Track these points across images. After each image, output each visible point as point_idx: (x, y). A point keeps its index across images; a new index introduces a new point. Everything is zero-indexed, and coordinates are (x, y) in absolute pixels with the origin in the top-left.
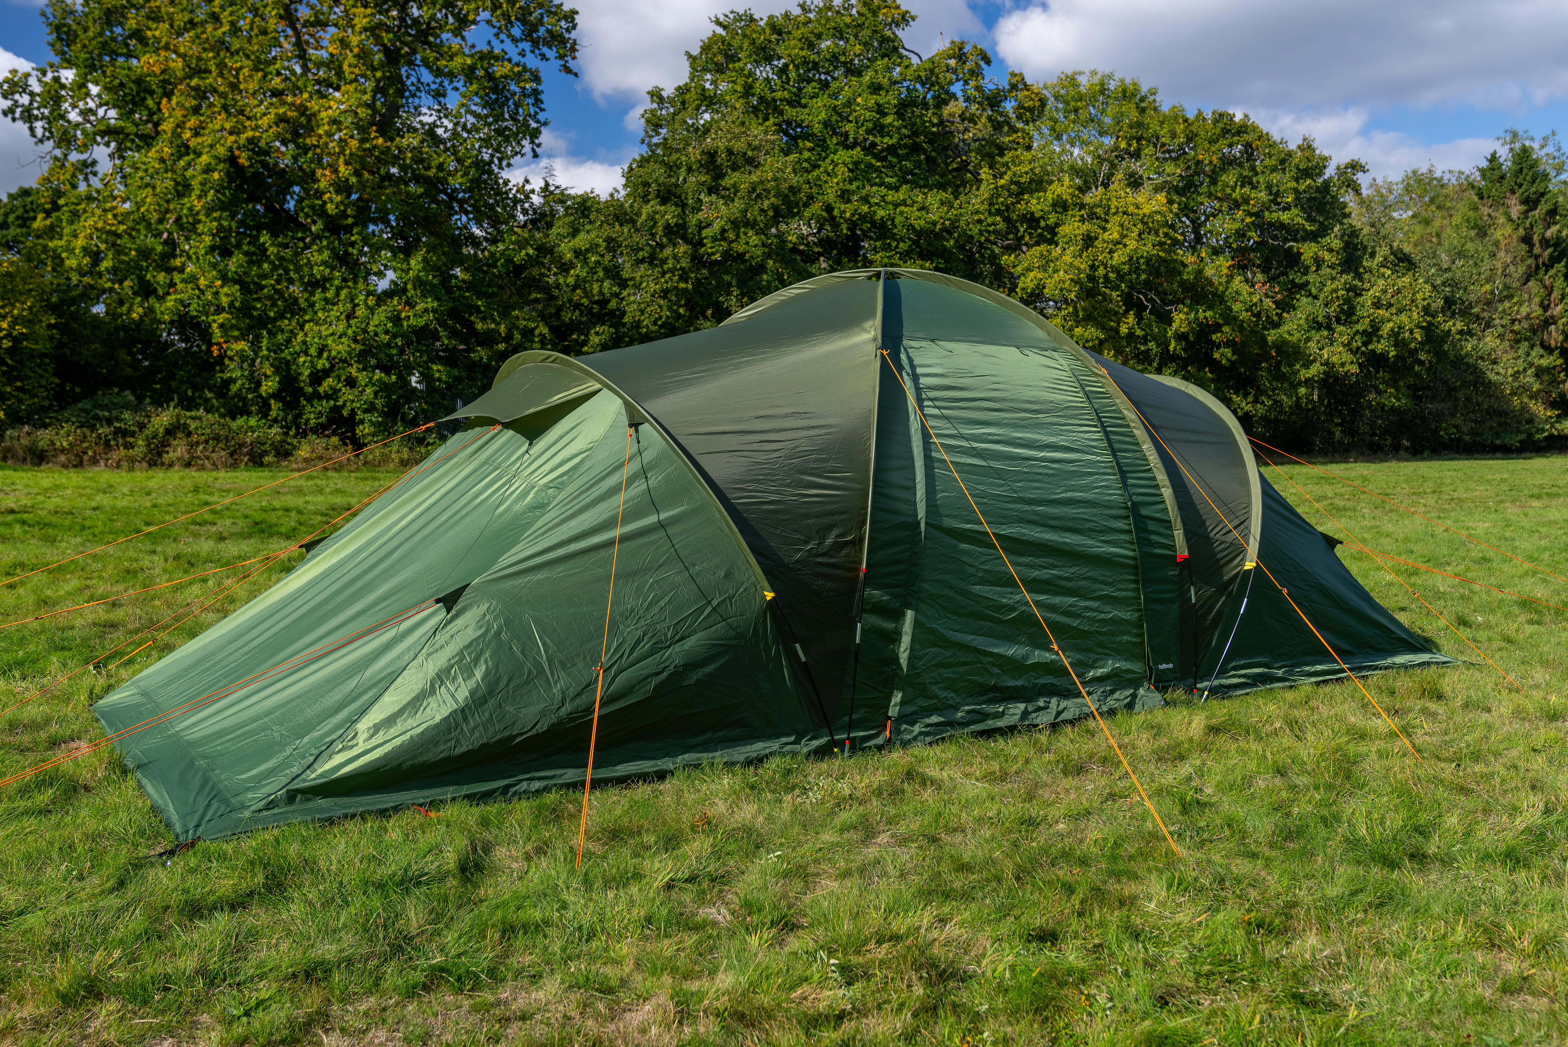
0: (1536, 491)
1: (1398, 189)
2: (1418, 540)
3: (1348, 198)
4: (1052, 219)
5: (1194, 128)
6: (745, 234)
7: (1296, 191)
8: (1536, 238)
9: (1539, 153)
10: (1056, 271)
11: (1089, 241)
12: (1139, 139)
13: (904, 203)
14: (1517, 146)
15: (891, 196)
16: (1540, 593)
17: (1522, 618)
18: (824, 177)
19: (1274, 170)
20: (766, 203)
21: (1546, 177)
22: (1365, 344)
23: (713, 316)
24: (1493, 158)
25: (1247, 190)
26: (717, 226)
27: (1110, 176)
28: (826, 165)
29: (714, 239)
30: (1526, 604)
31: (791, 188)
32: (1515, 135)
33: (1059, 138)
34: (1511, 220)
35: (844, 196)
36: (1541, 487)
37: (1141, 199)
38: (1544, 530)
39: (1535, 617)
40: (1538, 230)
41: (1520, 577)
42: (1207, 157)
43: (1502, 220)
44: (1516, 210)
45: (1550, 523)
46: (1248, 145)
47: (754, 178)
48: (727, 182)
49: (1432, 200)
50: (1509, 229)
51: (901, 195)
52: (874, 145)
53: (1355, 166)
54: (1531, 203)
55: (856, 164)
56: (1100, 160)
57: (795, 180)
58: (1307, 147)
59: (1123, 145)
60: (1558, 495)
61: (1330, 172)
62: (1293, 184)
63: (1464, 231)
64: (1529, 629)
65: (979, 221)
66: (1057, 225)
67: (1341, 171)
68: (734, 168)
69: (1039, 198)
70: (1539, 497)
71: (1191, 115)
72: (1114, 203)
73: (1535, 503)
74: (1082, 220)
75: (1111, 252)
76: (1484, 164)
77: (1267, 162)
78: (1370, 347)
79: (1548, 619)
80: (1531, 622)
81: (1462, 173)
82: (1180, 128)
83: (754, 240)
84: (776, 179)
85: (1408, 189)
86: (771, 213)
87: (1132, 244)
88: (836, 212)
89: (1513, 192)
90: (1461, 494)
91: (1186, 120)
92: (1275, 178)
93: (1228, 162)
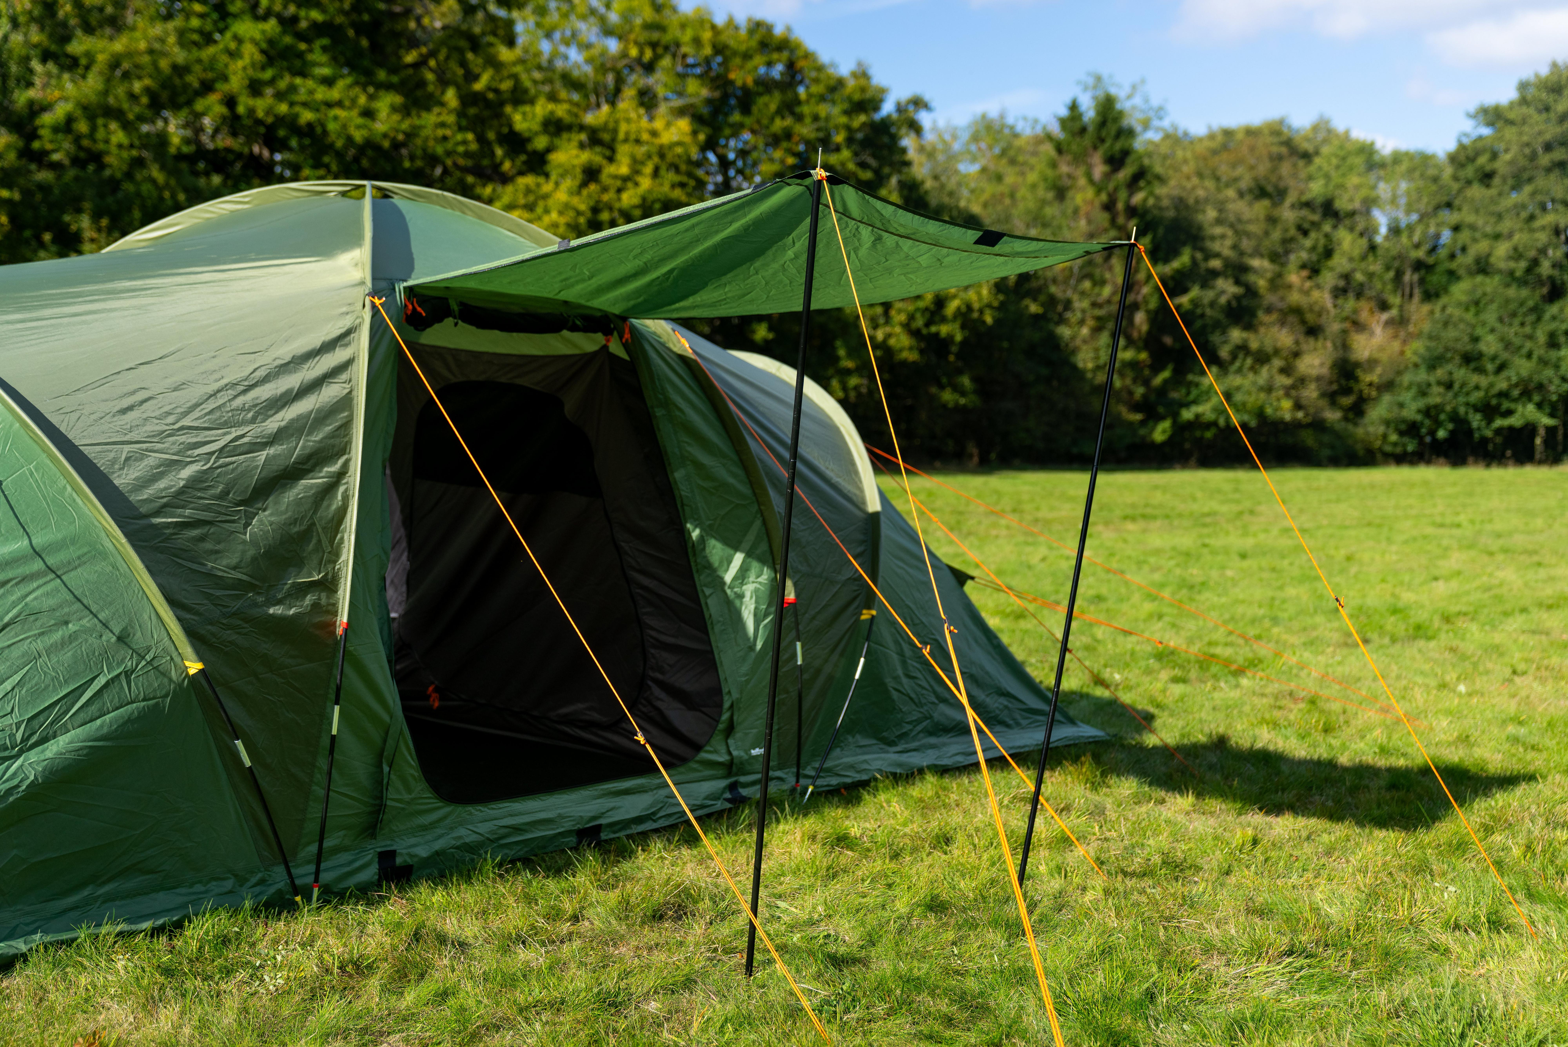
0: (1129, 511)
1: (965, 136)
2: (1015, 573)
3: (908, 142)
4: (541, 142)
5: (723, 38)
6: (105, 126)
7: (848, 128)
8: (1120, 206)
9: (1124, 104)
10: (547, 211)
11: (591, 174)
12: (654, 45)
13: (339, 104)
14: (1100, 94)
15: (321, 94)
16: (1174, 641)
17: (1165, 675)
18: (225, 58)
19: (822, 99)
20: (137, 86)
21: (1130, 133)
22: (927, 325)
23: (54, 241)
24: (1074, 107)
25: (789, 121)
26: (61, 111)
27: (618, 91)
28: (225, 40)
29: (56, 129)
30: (1165, 656)
31: (175, 67)
32: (1099, 79)
33: (548, 35)
34: (1091, 181)
35: (255, 88)
36: (1133, 506)
37: (658, 124)
38: (1152, 560)
39: (1178, 672)
40: (1122, 195)
41: (1145, 621)
42: (740, 76)
43: (1082, 181)
44: (1099, 169)
45: (1157, 552)
46: (791, 66)
47: (119, 46)
48: (77, 47)
49: (1004, 153)
50: (1090, 193)
51: (335, 94)
52: (295, 19)
53: (918, 103)
54: (1116, 161)
55: (271, 42)
56: (602, 69)
57: (180, 56)
58: (862, 74)
59: (634, 52)
60: (1154, 517)
61: (888, 108)
62: (843, 120)
63: (1041, 192)
64: (1178, 690)
65: (445, 138)
66: (549, 150)
67: (900, 108)
68: (89, 29)
69: (524, 114)
70: (1133, 519)
71: (720, 20)
72: (623, 128)
73: (1130, 526)
74: (582, 146)
75: (619, 191)
76: (1064, 112)
77: (814, 89)
78: (933, 329)
79: (1193, 674)
80: (1175, 680)
81: (1036, 121)
82: (707, 35)
83: (118, 136)
84: (151, 52)
85: (975, 138)
86: (145, 100)
87: (645, 183)
88: (241, 110)
89: (1095, 148)
90: (1044, 513)
91: (713, 27)
92: (823, 110)
93: (766, 85)
